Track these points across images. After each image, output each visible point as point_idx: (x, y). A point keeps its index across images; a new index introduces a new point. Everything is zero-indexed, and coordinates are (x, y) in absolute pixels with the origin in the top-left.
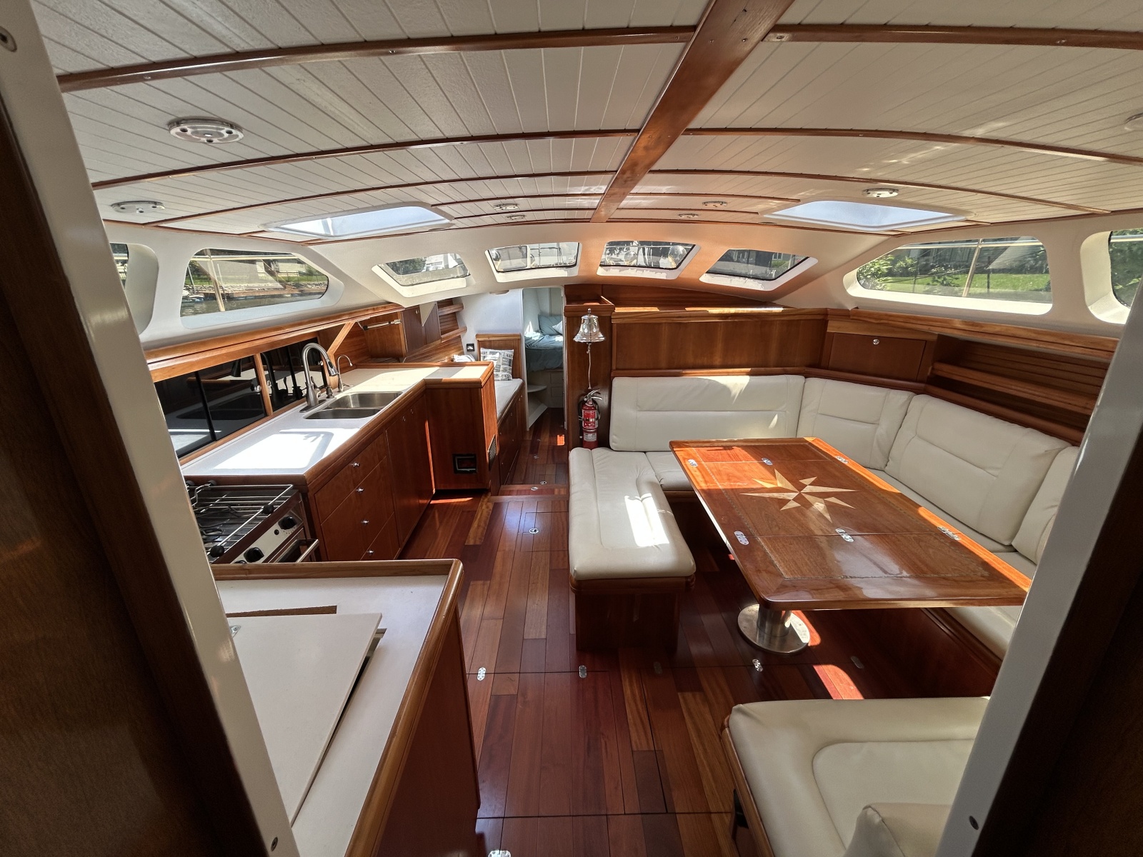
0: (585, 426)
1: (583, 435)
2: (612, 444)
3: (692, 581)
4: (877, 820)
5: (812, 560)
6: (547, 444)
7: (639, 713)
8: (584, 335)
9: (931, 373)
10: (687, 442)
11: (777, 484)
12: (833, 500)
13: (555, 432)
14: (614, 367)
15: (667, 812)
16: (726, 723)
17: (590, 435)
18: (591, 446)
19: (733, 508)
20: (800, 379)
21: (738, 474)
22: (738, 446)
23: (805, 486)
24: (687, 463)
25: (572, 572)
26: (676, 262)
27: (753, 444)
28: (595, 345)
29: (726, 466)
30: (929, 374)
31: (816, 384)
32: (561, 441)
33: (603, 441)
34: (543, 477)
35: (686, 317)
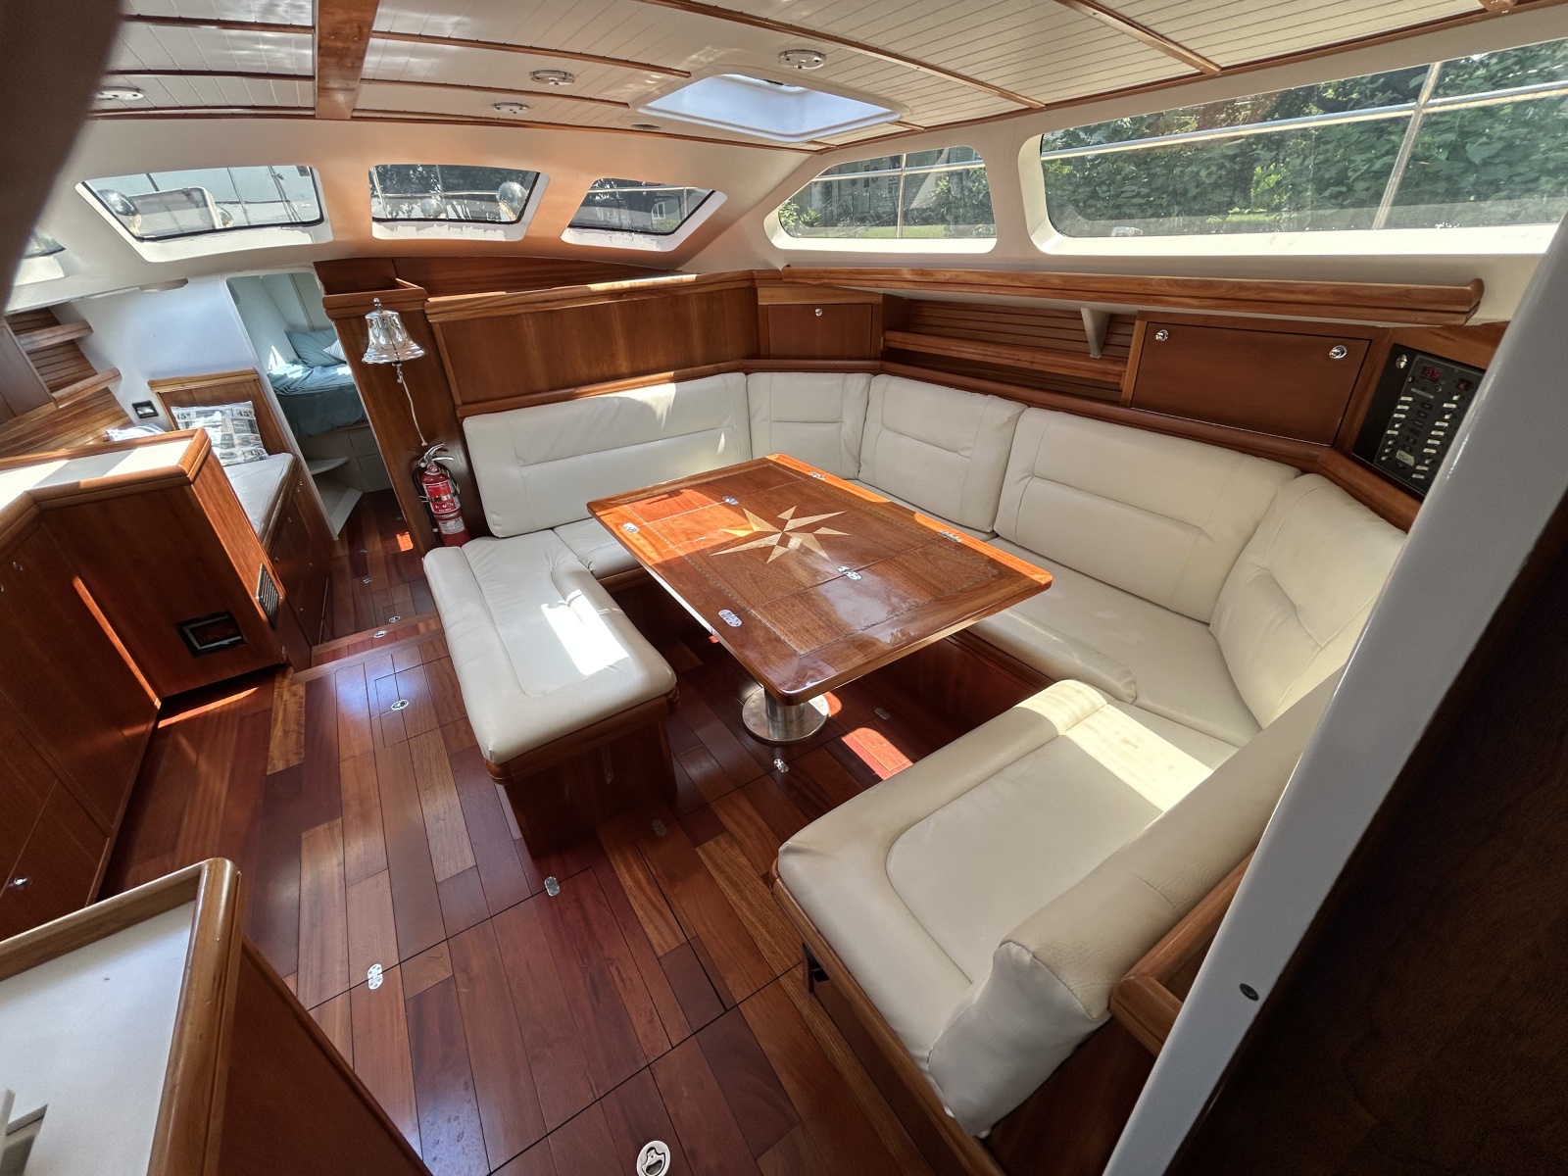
0: (436, 510)
1: (437, 526)
2: (494, 529)
3: (675, 696)
4: (1027, 958)
5: (824, 619)
6: (382, 554)
7: (651, 902)
8: (381, 350)
9: (884, 346)
10: (612, 499)
11: (752, 529)
12: (823, 531)
13: (389, 533)
14: (458, 401)
15: (726, 1011)
16: (775, 874)
17: (451, 523)
18: (458, 541)
19: (705, 578)
20: (739, 377)
21: (698, 528)
22: (687, 488)
23: (785, 522)
24: (623, 530)
25: (486, 755)
26: (514, 210)
27: (705, 480)
28: (409, 365)
29: (679, 521)
30: (881, 347)
31: (761, 379)
32: (405, 543)
33: (477, 528)
34: (391, 610)
35: (557, 300)
